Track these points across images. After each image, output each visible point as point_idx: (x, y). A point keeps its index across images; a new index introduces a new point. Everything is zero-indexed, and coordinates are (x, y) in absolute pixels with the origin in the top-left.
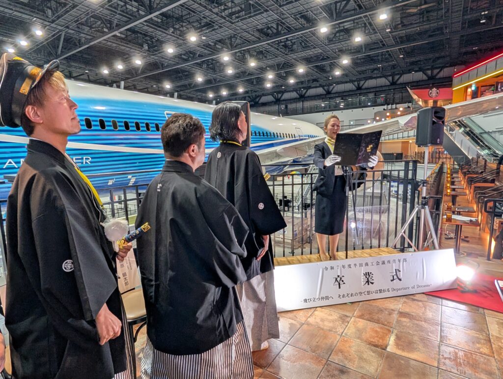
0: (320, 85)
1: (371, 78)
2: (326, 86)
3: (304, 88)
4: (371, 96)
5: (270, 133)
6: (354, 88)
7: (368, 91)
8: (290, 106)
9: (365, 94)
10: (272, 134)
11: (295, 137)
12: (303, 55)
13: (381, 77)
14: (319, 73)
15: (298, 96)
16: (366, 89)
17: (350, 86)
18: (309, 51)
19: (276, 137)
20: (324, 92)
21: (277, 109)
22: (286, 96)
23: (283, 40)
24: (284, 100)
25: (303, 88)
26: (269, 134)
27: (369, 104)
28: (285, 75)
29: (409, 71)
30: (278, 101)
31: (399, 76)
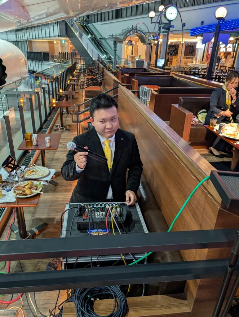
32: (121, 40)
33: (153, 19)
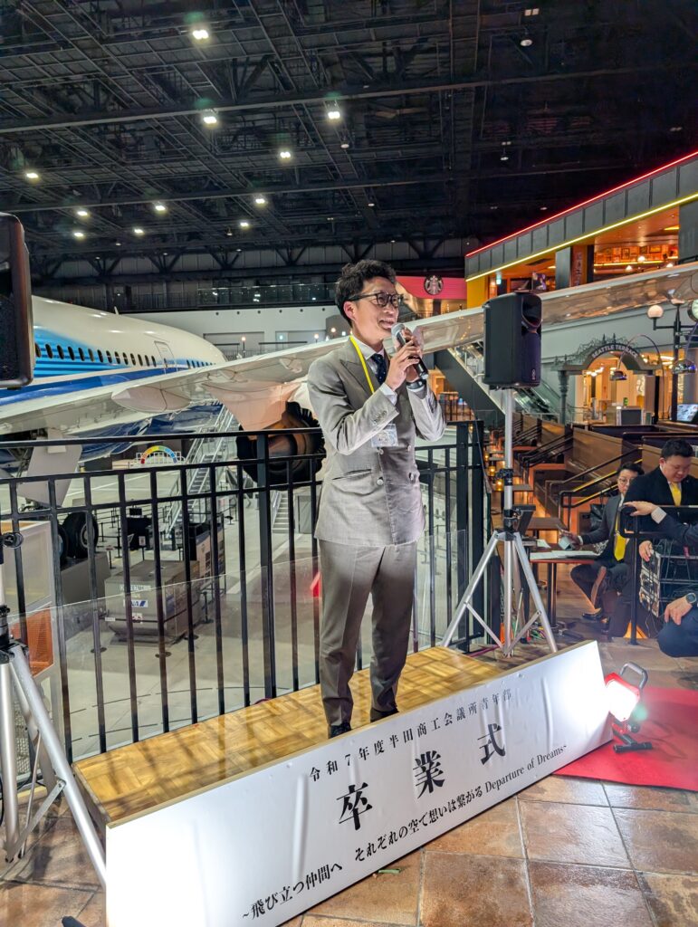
0: (206, 246)
1: (315, 244)
2: (219, 250)
3: (170, 251)
4: (317, 282)
5: (90, 352)
6: (281, 262)
7: (310, 270)
8: (136, 290)
9: (305, 277)
10: (96, 355)
11: (155, 365)
12: (162, 171)
13: (333, 244)
14: (203, 220)
15: (156, 269)
16: (305, 265)
17: (271, 257)
18: (178, 164)
19: (106, 361)
20: (217, 266)
21: (105, 294)
22: (126, 265)
23: (111, 128)
24: (121, 275)
25: (167, 249)
26: (86, 354)
27: (314, 299)
28: (120, 214)
29: (386, 239)
30: (105, 277)
31: (367, 246)
32: (578, 369)
33: (658, 320)
